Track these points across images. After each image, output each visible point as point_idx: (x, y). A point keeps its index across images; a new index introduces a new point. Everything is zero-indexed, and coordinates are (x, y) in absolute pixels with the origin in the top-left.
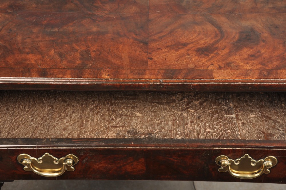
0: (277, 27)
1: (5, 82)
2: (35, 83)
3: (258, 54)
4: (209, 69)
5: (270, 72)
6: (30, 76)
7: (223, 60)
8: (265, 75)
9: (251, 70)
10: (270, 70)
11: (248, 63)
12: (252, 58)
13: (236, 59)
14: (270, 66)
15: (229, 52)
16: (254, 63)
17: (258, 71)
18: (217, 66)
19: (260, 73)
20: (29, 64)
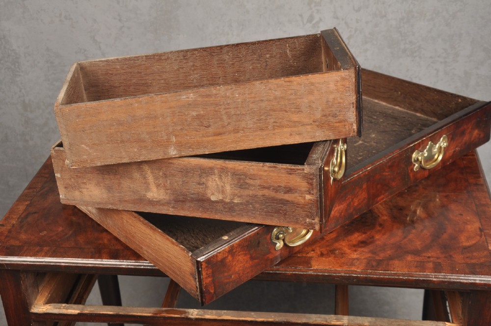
0: (401, 209)
1: (71, 265)
2: (105, 266)
3: (371, 240)
4: (308, 255)
5: (379, 263)
6: (100, 257)
7: (328, 246)
8: (373, 266)
9: (358, 259)
10: (381, 260)
11: (355, 251)
12: (363, 245)
13: (343, 245)
14: (382, 255)
15: (337, 237)
16: (363, 251)
17: (366, 260)
18: (319, 253)
19: (368, 263)
20: (100, 244)
